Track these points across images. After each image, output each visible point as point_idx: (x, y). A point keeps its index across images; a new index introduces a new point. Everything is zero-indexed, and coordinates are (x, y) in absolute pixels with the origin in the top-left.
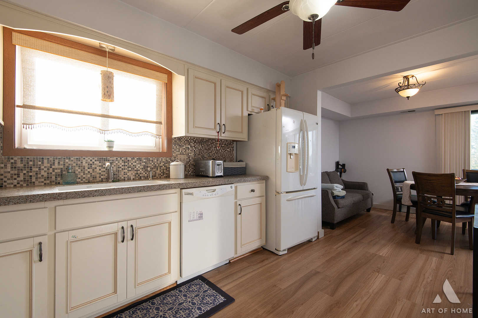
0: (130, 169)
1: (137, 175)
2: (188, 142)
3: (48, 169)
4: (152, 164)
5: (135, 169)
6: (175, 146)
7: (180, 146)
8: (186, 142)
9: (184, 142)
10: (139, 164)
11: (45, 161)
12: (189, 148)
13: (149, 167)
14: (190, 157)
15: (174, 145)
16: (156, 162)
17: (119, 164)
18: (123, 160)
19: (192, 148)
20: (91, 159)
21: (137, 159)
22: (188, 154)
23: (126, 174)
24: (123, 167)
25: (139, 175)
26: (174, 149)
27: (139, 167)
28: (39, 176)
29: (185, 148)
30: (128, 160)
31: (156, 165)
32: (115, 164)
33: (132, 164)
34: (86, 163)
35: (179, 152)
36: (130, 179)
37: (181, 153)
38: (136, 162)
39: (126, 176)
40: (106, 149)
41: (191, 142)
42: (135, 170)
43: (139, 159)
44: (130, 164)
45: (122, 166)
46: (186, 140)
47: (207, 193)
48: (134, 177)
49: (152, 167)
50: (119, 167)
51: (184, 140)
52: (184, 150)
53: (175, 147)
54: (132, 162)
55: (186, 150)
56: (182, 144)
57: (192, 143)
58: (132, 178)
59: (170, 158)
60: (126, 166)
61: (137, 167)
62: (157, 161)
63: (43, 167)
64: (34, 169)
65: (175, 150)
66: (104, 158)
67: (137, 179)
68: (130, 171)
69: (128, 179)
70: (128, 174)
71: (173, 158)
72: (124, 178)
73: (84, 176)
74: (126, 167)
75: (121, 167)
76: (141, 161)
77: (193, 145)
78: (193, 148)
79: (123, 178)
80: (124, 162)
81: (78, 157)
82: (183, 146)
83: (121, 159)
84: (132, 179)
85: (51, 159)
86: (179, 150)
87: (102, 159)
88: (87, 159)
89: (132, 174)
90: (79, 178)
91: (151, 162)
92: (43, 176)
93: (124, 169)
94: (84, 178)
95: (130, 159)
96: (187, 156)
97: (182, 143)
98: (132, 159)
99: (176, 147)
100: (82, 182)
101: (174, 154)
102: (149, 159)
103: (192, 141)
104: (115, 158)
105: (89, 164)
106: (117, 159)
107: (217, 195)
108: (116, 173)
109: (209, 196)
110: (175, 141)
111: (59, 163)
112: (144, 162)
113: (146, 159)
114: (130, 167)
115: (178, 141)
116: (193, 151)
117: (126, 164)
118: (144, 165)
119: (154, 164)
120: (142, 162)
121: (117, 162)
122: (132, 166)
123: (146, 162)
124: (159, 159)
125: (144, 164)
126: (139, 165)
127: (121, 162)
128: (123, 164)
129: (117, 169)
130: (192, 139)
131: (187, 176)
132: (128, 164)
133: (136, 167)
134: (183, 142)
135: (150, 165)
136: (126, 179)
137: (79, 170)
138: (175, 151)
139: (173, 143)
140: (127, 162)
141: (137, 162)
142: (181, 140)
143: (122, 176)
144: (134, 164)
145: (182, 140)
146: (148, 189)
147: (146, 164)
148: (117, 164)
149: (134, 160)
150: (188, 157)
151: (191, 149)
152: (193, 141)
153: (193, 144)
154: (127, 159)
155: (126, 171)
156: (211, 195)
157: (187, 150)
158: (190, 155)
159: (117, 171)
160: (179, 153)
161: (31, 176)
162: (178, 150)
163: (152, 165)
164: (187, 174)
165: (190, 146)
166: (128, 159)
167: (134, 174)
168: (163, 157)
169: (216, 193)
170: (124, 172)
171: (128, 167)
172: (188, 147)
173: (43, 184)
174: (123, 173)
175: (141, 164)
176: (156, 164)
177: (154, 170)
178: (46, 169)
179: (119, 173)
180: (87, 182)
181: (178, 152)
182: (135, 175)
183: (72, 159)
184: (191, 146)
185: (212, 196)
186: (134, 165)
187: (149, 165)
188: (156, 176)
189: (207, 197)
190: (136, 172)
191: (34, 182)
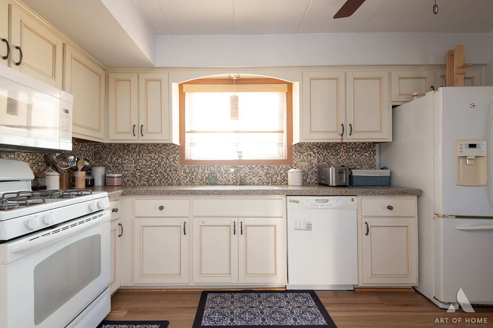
0: (254, 175)
1: (260, 181)
2: (311, 148)
3: (202, 174)
4: (273, 170)
5: (259, 175)
6: (296, 153)
7: (302, 153)
8: (307, 148)
9: (306, 148)
10: (262, 171)
11: (200, 168)
12: (312, 154)
13: (271, 173)
14: (312, 164)
15: (294, 153)
16: (276, 169)
17: (246, 171)
18: (249, 168)
19: (315, 154)
20: (226, 166)
21: (260, 166)
22: (311, 161)
23: (252, 179)
24: (249, 173)
25: (262, 181)
26: (294, 156)
27: (262, 173)
28: (197, 178)
29: (306, 154)
30: (253, 168)
31: (276, 172)
32: (243, 171)
33: (256, 170)
34: (224, 169)
35: (300, 159)
36: (255, 184)
37: (303, 160)
38: (259, 169)
39: (251, 181)
40: (238, 158)
41: (314, 148)
42: (259, 176)
43: (262, 166)
44: (254, 171)
45: (249, 172)
46: (307, 147)
47: (317, 203)
48: (258, 182)
49: (273, 173)
50: (246, 174)
51: (306, 147)
52: (306, 157)
53: (295, 154)
54: (256, 169)
55: (308, 157)
56: (303, 151)
57: (315, 149)
58: (256, 183)
59: (290, 165)
60: (252, 172)
61: (260, 174)
62: (278, 168)
63: (199, 172)
64: (195, 174)
65: (296, 157)
66: (235, 165)
67: (260, 184)
68: (254, 176)
69: (253, 184)
70: (253, 179)
71: (294, 165)
72: (250, 182)
73: (222, 180)
74: (251, 173)
75: (247, 173)
76: (263, 168)
77: (317, 151)
78: (317, 154)
79: (249, 182)
80: (250, 169)
81: (218, 165)
82: (305, 153)
83: (247, 166)
84: (256, 184)
85: (203, 167)
86: (300, 157)
87: (234, 166)
88: (224, 166)
89: (256, 179)
90: (219, 181)
91: (272, 169)
92: (199, 178)
93: (250, 175)
94: (222, 181)
95: (254, 166)
96: (309, 163)
97: (303, 150)
98: (256, 166)
99: (297, 154)
100: (221, 184)
101: (294, 162)
102: (271, 166)
103: (315, 147)
104: (242, 166)
105: (225, 171)
106: (244, 166)
108: (244, 178)
109: (319, 207)
110: (296, 148)
111: (207, 169)
112: (266, 169)
113: (268, 166)
114: (254, 174)
115: (299, 148)
116: (317, 157)
117: (251, 170)
118: (266, 172)
119: (275, 170)
120: (265, 169)
121: (244, 169)
122: (256, 172)
123: (268, 169)
124: (279, 166)
125: (266, 171)
126: (262, 172)
127: (247, 169)
128: (249, 171)
129: (244, 175)
130: (315, 145)
131: (309, 184)
132: (253, 171)
133: (259, 174)
134: (305, 148)
135: (272, 172)
136: (252, 184)
137: (219, 175)
138: (295, 159)
139: (293, 150)
140: (252, 169)
141: (260, 169)
142: (302, 147)
143: (248, 181)
144: (258, 171)
145: (303, 147)
146: (254, 193)
147: (267, 171)
148: (244, 170)
149: (257, 168)
150: (311, 164)
151: (314, 155)
152: (316, 147)
153: (316, 150)
154: (252, 166)
155: (251, 176)
156: (321, 206)
157: (309, 157)
158: (312, 161)
159: (244, 176)
160: (300, 160)
161: (193, 178)
162: (299, 157)
163: (273, 172)
164: (309, 182)
165: (312, 152)
166: (253, 167)
167: (257, 179)
168: (284, 165)
169: (329, 204)
170: (250, 178)
171: (253, 174)
172: (311, 154)
173: (199, 184)
174: (249, 178)
175: (263, 171)
176: (276, 170)
177: (275, 176)
178: (200, 174)
179: (246, 178)
180: (224, 185)
181: (299, 158)
182: (259, 181)
183: (215, 166)
184: (313, 152)
186: (257, 172)
187: (270, 172)
188: (277, 182)
189: (315, 207)
190: (259, 178)
191: (194, 182)
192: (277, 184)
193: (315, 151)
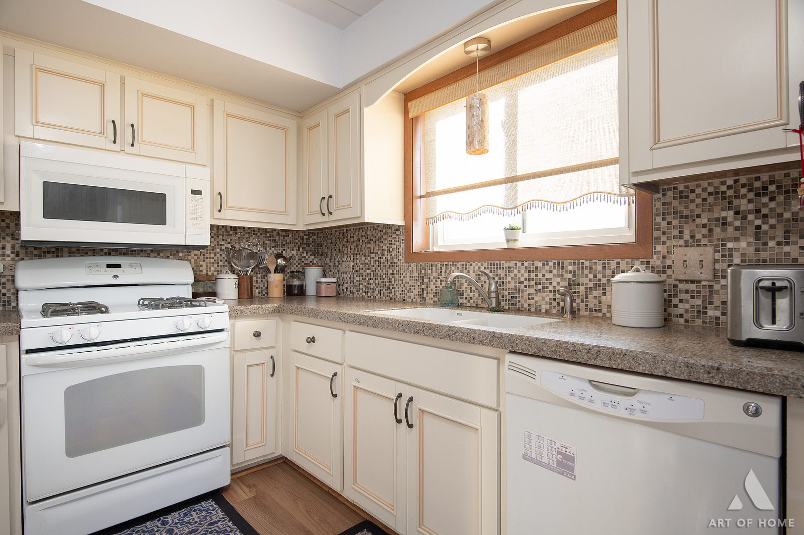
0: (540, 287)
1: (554, 303)
2: (724, 198)
3: (436, 281)
4: (591, 276)
5: (551, 288)
6: (664, 219)
7: (687, 217)
8: (711, 200)
9: (705, 200)
10: (558, 276)
11: (434, 268)
12: (729, 219)
13: (582, 284)
14: (731, 256)
15: (659, 219)
16: (600, 272)
17: (519, 275)
18: (526, 268)
19: (744, 218)
20: (479, 264)
21: (554, 264)
22: (724, 245)
23: (533, 298)
24: (526, 283)
25: (558, 304)
26: (658, 229)
27: (558, 284)
28: (429, 290)
29: (705, 221)
30: (537, 268)
31: (600, 280)
32: (512, 275)
33: (543, 275)
34: (474, 272)
35: (681, 237)
36: (540, 310)
37: (691, 240)
38: (551, 272)
39: (532, 302)
40: (505, 246)
41: (737, 197)
42: (551, 291)
43: (559, 264)
44: (540, 275)
45: (526, 279)
46: (710, 194)
47: (591, 391)
48: (548, 307)
49: (591, 285)
50: (519, 283)
51: (705, 195)
52: (705, 231)
53: (664, 224)
54: (543, 271)
55: (711, 230)
56: (692, 211)
57: (744, 201)
58: (544, 307)
59: (645, 260)
60: (533, 279)
61: (554, 284)
62: (604, 268)
63: (432, 278)
64: (426, 280)
65: (664, 233)
66: (496, 262)
67: (554, 311)
68: (540, 291)
69: (536, 310)
70: (536, 298)
71: (658, 259)
72: (529, 305)
73: (471, 295)
74: (532, 283)
75: (523, 283)
76: (562, 268)
77: (751, 207)
78: (751, 217)
79: (526, 305)
80: (529, 272)
81: (464, 263)
82: (699, 216)
83: (523, 264)
84: (543, 311)
85: (439, 266)
86: (681, 232)
87: (494, 265)
88: (474, 265)
89: (543, 299)
90: (466, 298)
91: (586, 272)
92: (432, 289)
93: (529, 287)
94: (471, 298)
95: (540, 264)
96: (716, 251)
97: (692, 206)
98: (543, 264)
99: (669, 223)
100: (469, 304)
101: (658, 248)
102: (583, 264)
103: (743, 191)
104: (512, 264)
105: (476, 275)
106: (516, 264)
107: (638, 416)
108: (515, 294)
109: (597, 407)
110: (664, 204)
111: (446, 272)
112: (570, 272)
113: (574, 264)
114: (540, 283)
115: (675, 203)
116: (751, 229)
117: (533, 275)
118: (570, 280)
119: (595, 276)
120: (566, 272)
121: (516, 271)
122: (543, 280)
123: (574, 272)
124: (608, 264)
125: (570, 276)
126: (558, 280)
127: (523, 271)
128: (526, 275)
129: (516, 286)
130: (743, 186)
131: (718, 324)
132: (536, 275)
133: (551, 284)
134: (699, 201)
135: (585, 280)
136: (533, 309)
137: (466, 285)
138: (663, 238)
139: (655, 211)
140: (533, 272)
141: (555, 272)
142: (687, 197)
143: (525, 303)
144: (548, 276)
145: (692, 196)
147: (574, 276)
148: (516, 275)
149: (547, 268)
150: (723, 256)
151: (738, 223)
152: (750, 190)
153: (750, 201)
154: (533, 264)
155: (532, 291)
156: (605, 404)
157: (717, 230)
158: (730, 245)
159: (516, 290)
160: (681, 242)
161: (423, 289)
162: (675, 232)
163: (590, 280)
164: (717, 318)
165: (731, 213)
166: (536, 265)
167: (547, 299)
168: (623, 259)
169: (638, 406)
170: (529, 294)
171: (536, 283)
172: (725, 218)
173: (432, 302)
174: (525, 295)
175: (562, 276)
176: (599, 276)
177: (595, 293)
178: (434, 281)
179: (519, 294)
180: (473, 307)
181: (675, 237)
182: (551, 303)
183: (458, 265)
184: (737, 213)
185: (609, 411)
186: (547, 279)
187: (581, 280)
188: (600, 311)
189: (585, 404)
190: (551, 295)
191: (425, 298)
192: (600, 314)
193: (744, 205)
